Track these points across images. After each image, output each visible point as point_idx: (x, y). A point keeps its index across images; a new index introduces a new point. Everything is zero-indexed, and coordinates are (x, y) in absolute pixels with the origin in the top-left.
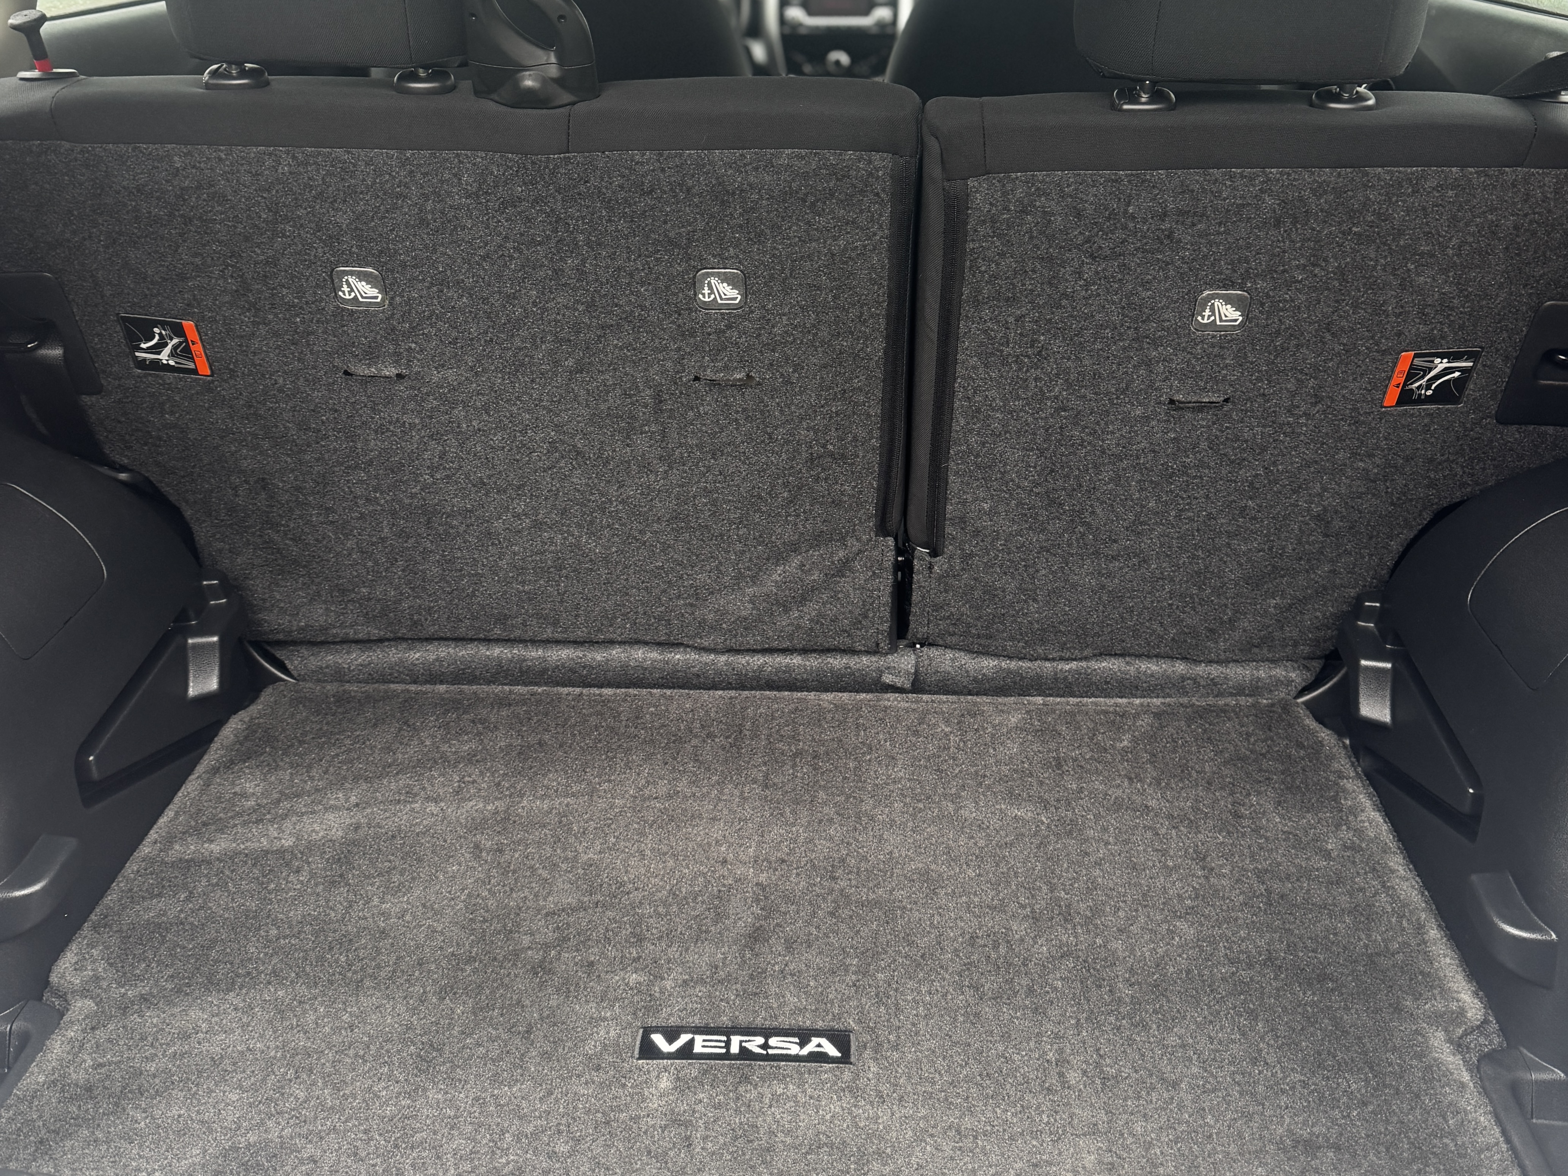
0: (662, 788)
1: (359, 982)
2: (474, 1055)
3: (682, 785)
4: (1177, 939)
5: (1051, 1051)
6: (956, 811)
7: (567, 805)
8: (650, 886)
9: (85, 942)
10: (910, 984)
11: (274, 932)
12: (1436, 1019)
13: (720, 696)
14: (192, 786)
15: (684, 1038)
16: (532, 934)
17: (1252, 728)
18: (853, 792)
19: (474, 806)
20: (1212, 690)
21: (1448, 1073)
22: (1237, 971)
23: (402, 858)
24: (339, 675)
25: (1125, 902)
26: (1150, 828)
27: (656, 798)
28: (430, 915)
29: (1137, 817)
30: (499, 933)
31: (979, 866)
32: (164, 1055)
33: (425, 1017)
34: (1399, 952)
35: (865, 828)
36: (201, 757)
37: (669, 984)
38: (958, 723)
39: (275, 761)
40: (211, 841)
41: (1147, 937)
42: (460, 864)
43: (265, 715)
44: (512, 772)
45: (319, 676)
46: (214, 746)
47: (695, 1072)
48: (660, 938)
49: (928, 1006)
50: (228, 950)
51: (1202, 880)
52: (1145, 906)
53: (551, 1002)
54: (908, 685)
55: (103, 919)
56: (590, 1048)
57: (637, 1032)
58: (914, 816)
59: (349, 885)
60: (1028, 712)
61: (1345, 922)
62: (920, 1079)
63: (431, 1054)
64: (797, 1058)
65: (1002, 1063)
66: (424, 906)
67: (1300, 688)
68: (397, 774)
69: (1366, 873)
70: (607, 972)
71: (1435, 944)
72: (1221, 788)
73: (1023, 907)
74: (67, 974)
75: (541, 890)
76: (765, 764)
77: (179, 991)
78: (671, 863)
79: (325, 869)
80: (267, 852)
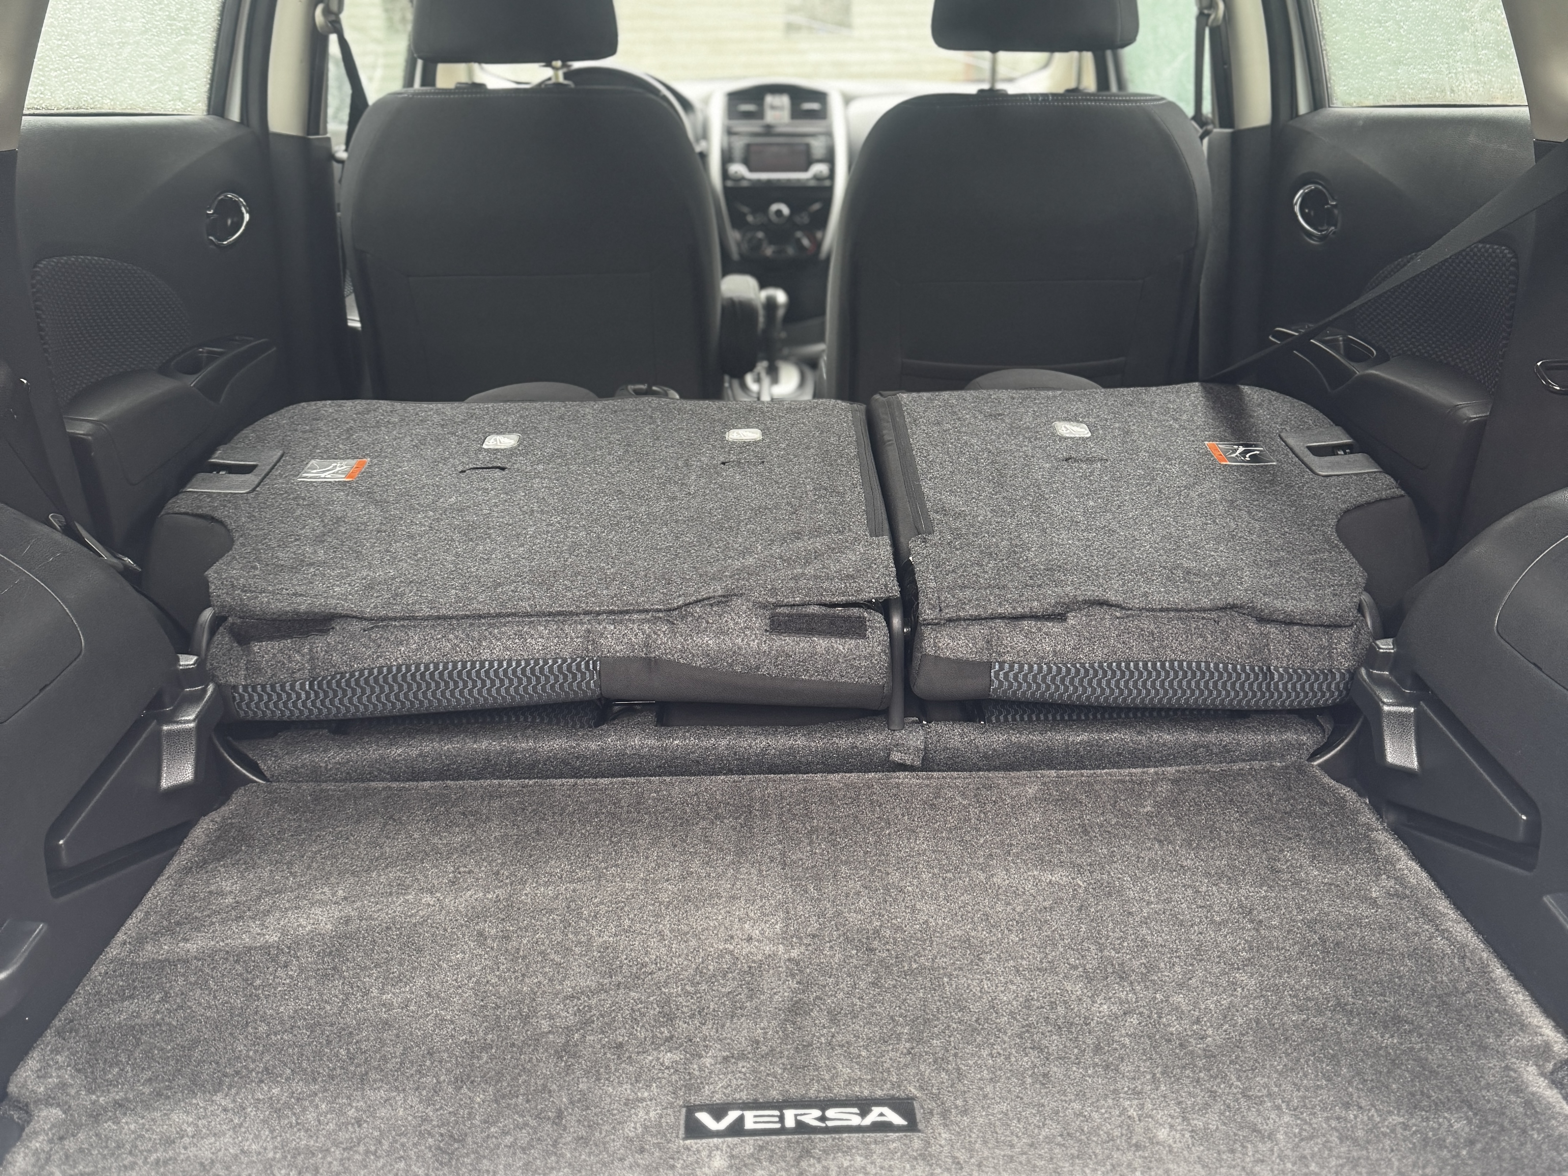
0: (674, 870)
1: (363, 1075)
2: (501, 1144)
3: (695, 866)
4: (1239, 990)
5: (1131, 1107)
6: (987, 879)
7: (574, 891)
8: (674, 965)
9: (48, 1048)
10: (969, 1049)
11: (263, 1028)
12: (1525, 1054)
13: (723, 781)
14: (162, 887)
15: (732, 1116)
16: (552, 1018)
17: (1273, 788)
18: (878, 865)
19: (471, 896)
20: (1225, 758)
21: (1549, 1106)
22: (1308, 1019)
23: (400, 949)
24: (316, 775)
25: (1179, 957)
26: (1189, 886)
27: (667, 880)
28: (437, 1003)
29: (1175, 877)
30: (515, 1018)
31: (1022, 931)
32: (145, 1162)
33: (441, 1108)
34: (1469, 992)
35: (895, 900)
36: (171, 857)
37: (708, 1061)
38: (975, 796)
39: (252, 859)
40: (186, 940)
41: (1208, 990)
42: (463, 952)
43: (237, 815)
44: (511, 861)
45: (294, 776)
46: (184, 848)
47: (749, 1149)
48: (692, 1017)
49: (993, 1070)
50: (213, 1049)
51: (1253, 932)
52: (1201, 960)
53: (581, 1086)
54: (917, 763)
55: (69, 1023)
56: (629, 1130)
57: (679, 1111)
58: (944, 886)
59: (344, 978)
60: (1044, 784)
61: (1407, 965)
62: (997, 1142)
63: (452, 1145)
64: (859, 1129)
65: (1082, 1121)
66: (429, 995)
67: (1311, 751)
68: (387, 867)
69: (1416, 918)
70: (638, 1053)
71: (1504, 982)
72: (1253, 846)
73: (1075, 968)
74: (29, 1083)
75: (556, 975)
76: (780, 842)
77: (159, 1094)
78: (693, 943)
79: (316, 963)
80: (250, 949)
